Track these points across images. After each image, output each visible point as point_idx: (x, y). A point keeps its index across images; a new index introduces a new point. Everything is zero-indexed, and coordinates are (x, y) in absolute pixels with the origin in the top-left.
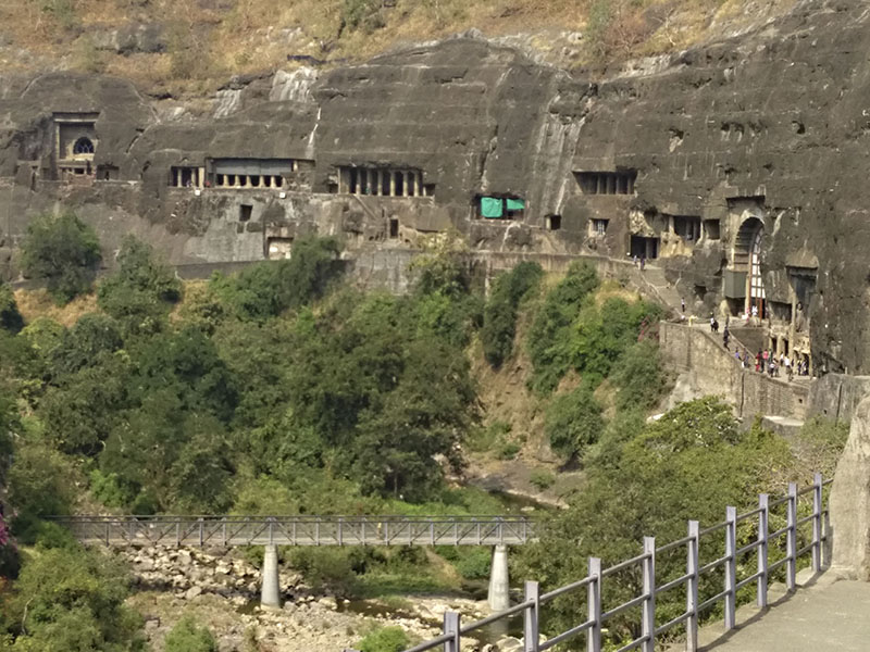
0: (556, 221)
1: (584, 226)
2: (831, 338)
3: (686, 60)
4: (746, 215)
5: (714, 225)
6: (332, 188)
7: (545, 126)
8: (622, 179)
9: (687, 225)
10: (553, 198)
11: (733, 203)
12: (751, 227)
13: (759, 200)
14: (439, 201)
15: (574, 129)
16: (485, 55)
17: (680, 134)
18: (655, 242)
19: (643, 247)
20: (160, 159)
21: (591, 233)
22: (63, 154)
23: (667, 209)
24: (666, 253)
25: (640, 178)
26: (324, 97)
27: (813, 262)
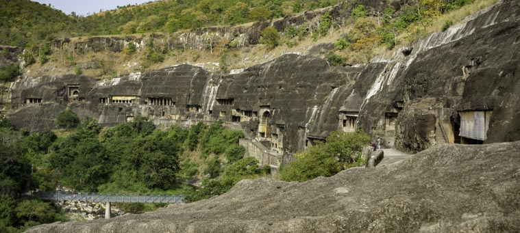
0: (211, 112)
1: (219, 113)
2: (288, 143)
3: (248, 70)
4: (265, 110)
5: (256, 113)
6: (146, 103)
7: (208, 87)
8: (230, 100)
9: (248, 113)
10: (210, 106)
11: (262, 107)
12: (266, 114)
13: (268, 107)
14: (177, 106)
15: (216, 88)
16: (191, 68)
17: (246, 89)
18: (239, 118)
19: (236, 119)
20: (97, 96)
21: (221, 115)
22: (70, 95)
23: (242, 109)
24: (242, 120)
25: (235, 101)
26: (144, 80)
27: (284, 123)
